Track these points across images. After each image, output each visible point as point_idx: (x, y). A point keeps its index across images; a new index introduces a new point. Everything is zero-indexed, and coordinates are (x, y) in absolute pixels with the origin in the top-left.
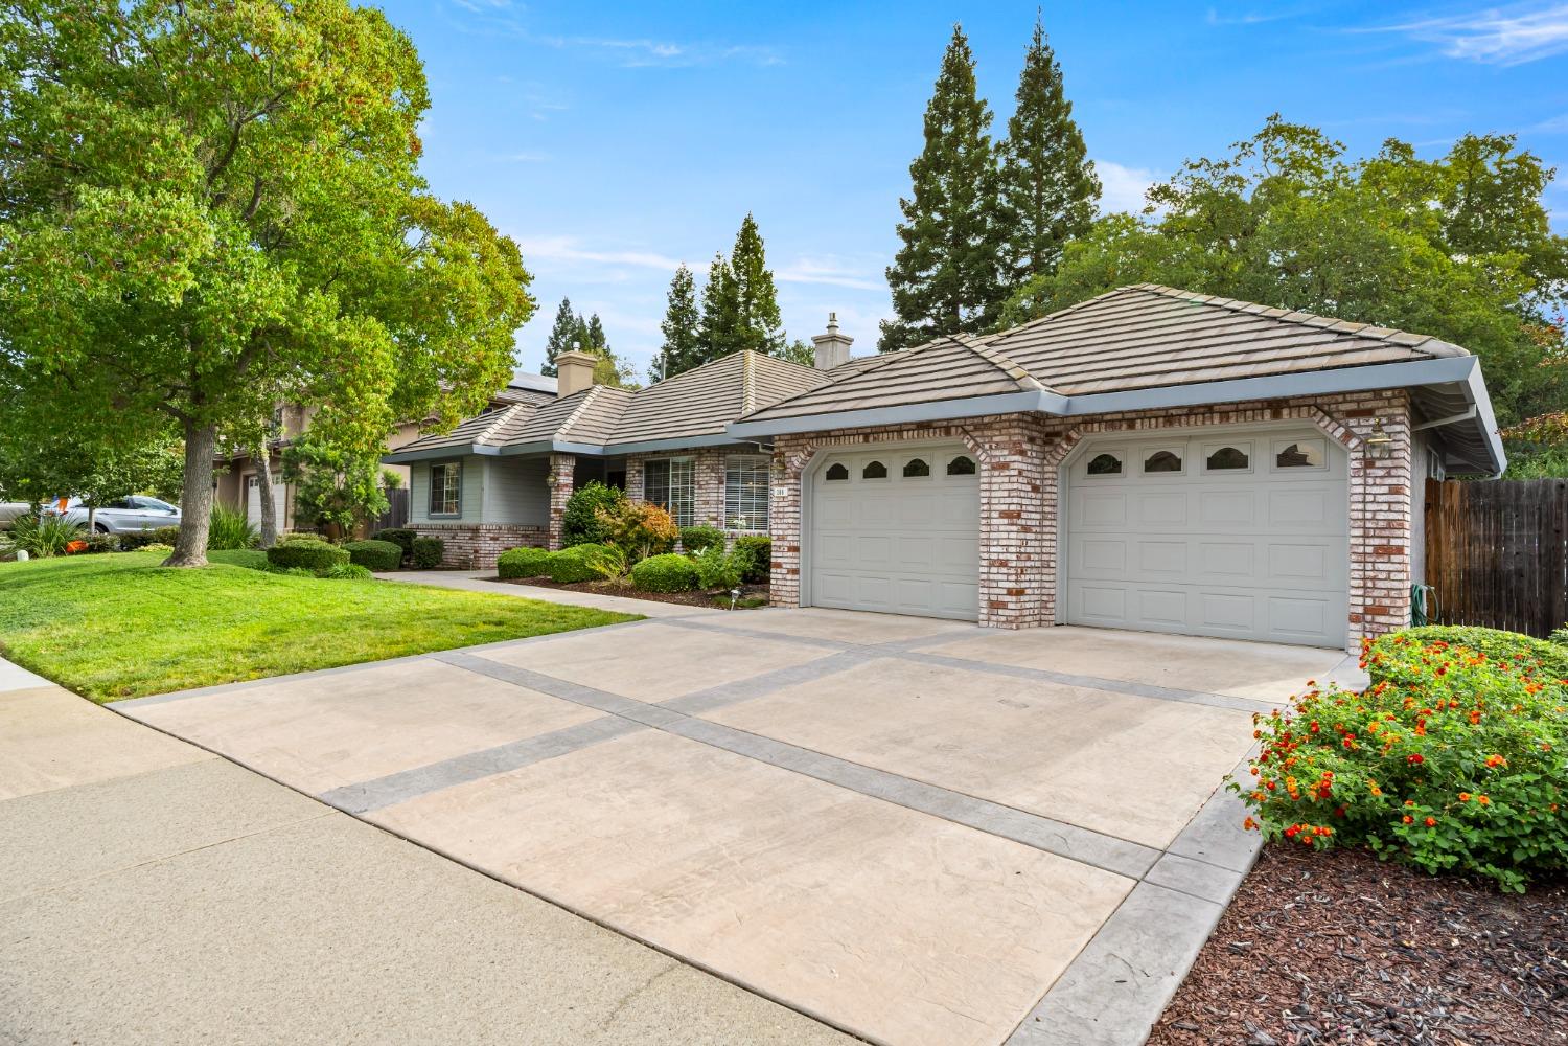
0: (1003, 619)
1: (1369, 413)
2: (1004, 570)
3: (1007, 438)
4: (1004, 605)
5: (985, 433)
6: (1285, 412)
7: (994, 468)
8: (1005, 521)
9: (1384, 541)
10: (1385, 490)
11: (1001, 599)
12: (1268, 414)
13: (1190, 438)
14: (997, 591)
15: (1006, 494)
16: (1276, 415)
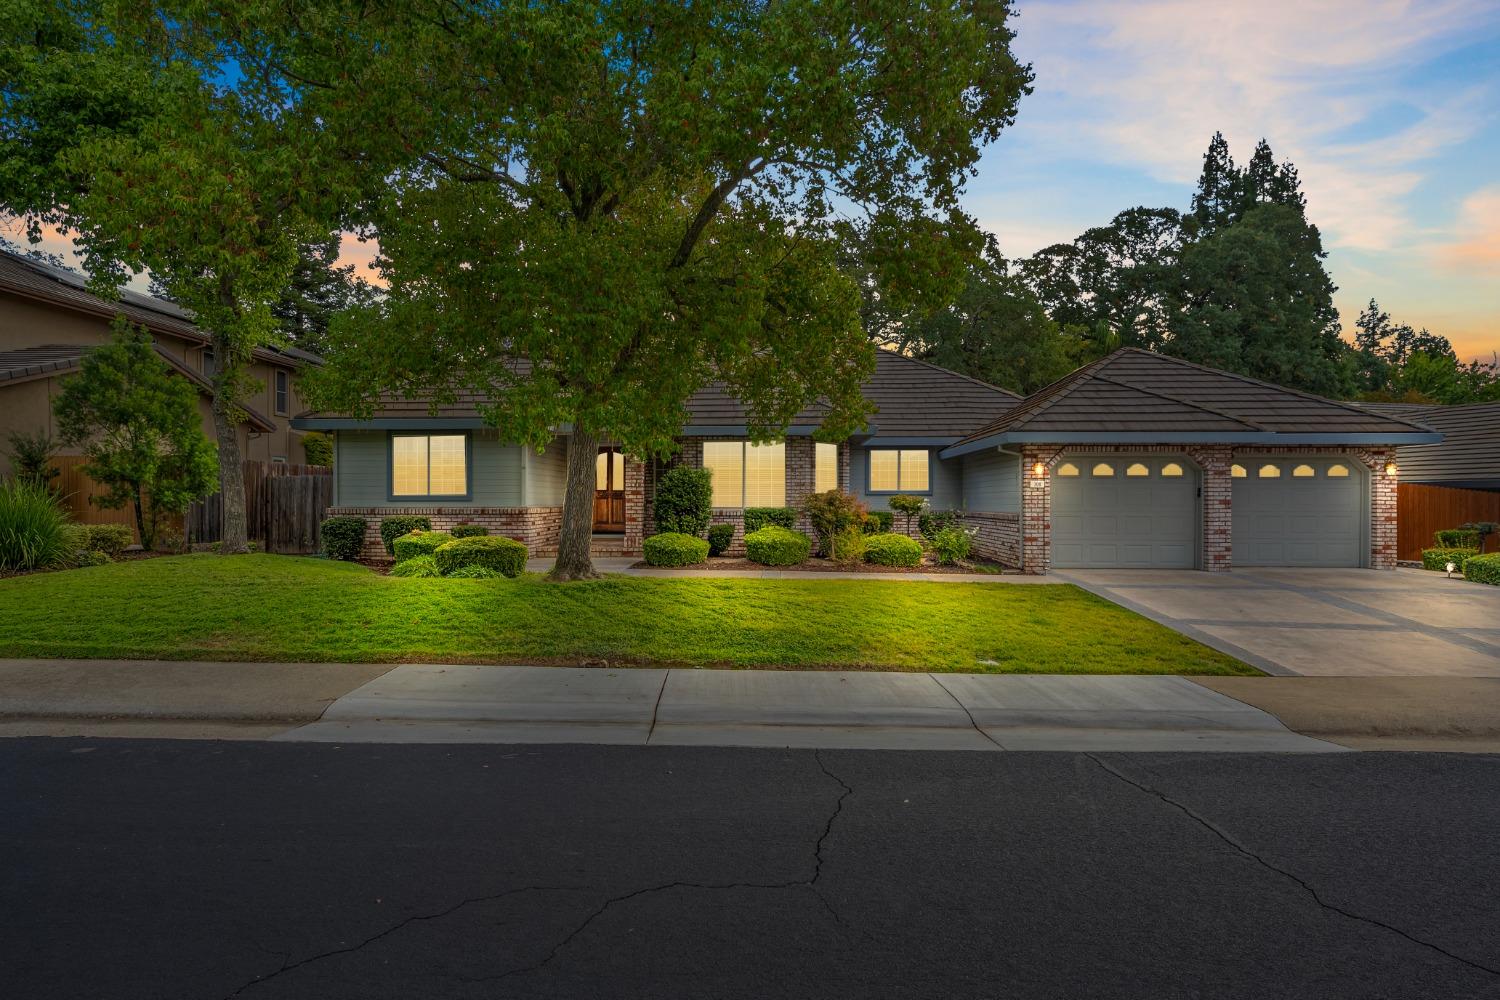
0: (1223, 566)
1: (1382, 453)
2: (1224, 536)
3: (1223, 456)
4: (1224, 557)
5: (1209, 451)
6: (1348, 450)
7: (1216, 474)
8: (1223, 506)
9: (1389, 515)
10: (1389, 490)
11: (1222, 553)
12: (1340, 450)
13: (1284, 459)
14: (1218, 549)
15: (1223, 490)
16: (1344, 451)
